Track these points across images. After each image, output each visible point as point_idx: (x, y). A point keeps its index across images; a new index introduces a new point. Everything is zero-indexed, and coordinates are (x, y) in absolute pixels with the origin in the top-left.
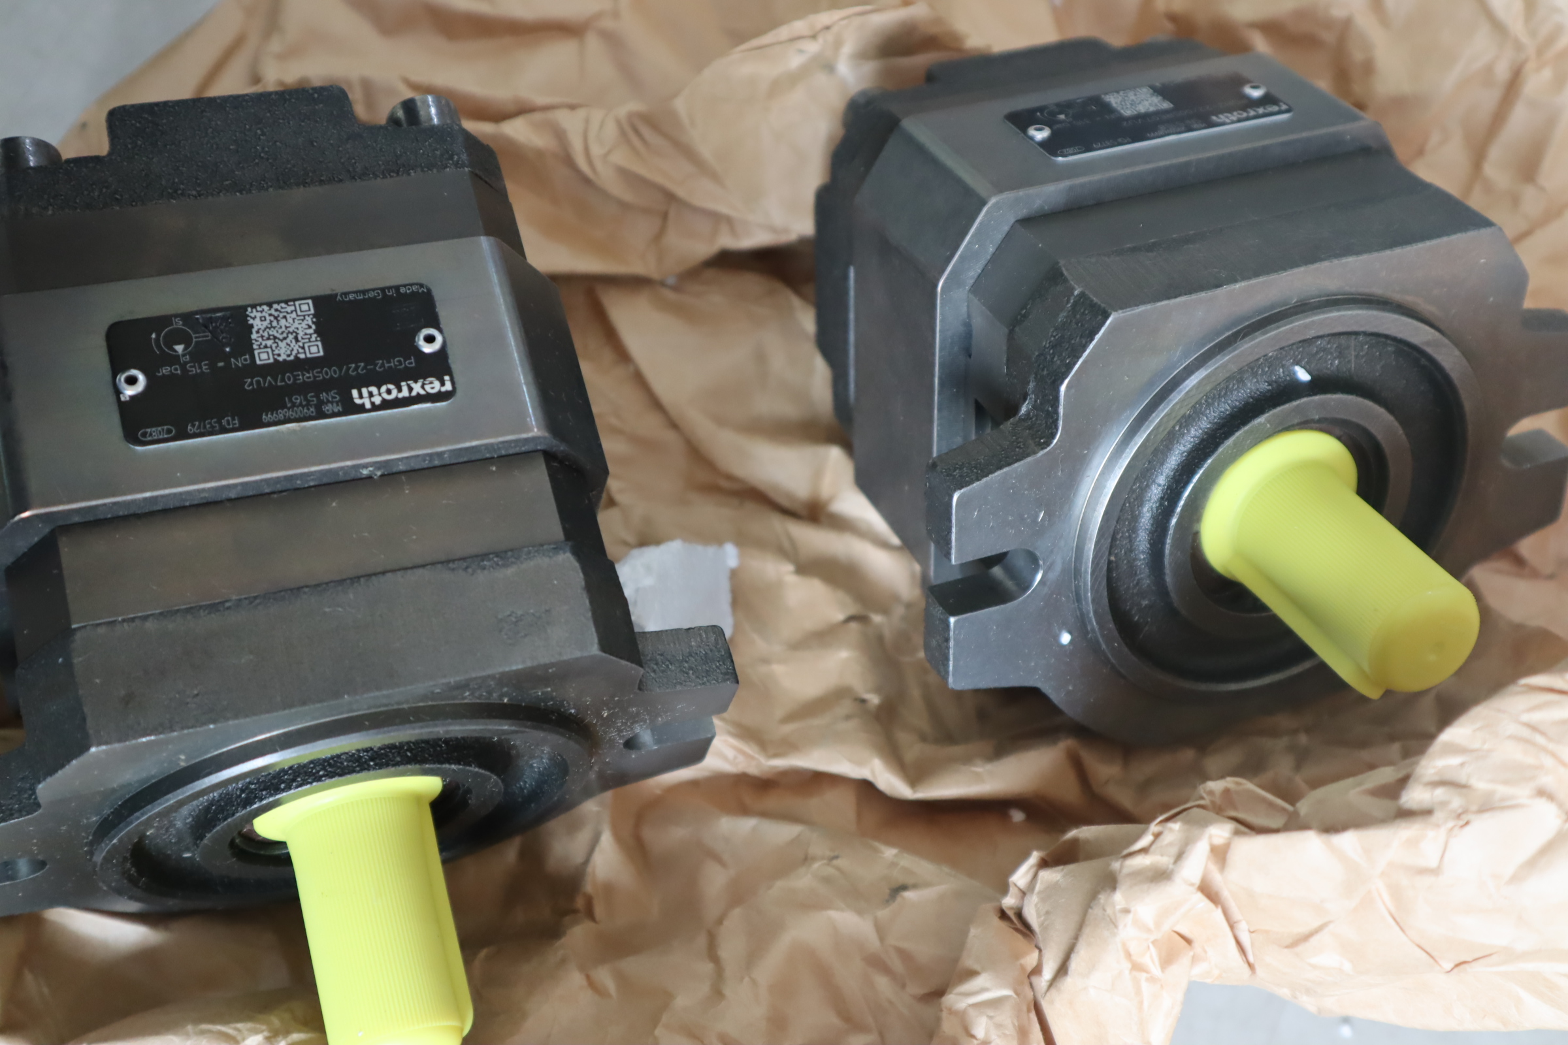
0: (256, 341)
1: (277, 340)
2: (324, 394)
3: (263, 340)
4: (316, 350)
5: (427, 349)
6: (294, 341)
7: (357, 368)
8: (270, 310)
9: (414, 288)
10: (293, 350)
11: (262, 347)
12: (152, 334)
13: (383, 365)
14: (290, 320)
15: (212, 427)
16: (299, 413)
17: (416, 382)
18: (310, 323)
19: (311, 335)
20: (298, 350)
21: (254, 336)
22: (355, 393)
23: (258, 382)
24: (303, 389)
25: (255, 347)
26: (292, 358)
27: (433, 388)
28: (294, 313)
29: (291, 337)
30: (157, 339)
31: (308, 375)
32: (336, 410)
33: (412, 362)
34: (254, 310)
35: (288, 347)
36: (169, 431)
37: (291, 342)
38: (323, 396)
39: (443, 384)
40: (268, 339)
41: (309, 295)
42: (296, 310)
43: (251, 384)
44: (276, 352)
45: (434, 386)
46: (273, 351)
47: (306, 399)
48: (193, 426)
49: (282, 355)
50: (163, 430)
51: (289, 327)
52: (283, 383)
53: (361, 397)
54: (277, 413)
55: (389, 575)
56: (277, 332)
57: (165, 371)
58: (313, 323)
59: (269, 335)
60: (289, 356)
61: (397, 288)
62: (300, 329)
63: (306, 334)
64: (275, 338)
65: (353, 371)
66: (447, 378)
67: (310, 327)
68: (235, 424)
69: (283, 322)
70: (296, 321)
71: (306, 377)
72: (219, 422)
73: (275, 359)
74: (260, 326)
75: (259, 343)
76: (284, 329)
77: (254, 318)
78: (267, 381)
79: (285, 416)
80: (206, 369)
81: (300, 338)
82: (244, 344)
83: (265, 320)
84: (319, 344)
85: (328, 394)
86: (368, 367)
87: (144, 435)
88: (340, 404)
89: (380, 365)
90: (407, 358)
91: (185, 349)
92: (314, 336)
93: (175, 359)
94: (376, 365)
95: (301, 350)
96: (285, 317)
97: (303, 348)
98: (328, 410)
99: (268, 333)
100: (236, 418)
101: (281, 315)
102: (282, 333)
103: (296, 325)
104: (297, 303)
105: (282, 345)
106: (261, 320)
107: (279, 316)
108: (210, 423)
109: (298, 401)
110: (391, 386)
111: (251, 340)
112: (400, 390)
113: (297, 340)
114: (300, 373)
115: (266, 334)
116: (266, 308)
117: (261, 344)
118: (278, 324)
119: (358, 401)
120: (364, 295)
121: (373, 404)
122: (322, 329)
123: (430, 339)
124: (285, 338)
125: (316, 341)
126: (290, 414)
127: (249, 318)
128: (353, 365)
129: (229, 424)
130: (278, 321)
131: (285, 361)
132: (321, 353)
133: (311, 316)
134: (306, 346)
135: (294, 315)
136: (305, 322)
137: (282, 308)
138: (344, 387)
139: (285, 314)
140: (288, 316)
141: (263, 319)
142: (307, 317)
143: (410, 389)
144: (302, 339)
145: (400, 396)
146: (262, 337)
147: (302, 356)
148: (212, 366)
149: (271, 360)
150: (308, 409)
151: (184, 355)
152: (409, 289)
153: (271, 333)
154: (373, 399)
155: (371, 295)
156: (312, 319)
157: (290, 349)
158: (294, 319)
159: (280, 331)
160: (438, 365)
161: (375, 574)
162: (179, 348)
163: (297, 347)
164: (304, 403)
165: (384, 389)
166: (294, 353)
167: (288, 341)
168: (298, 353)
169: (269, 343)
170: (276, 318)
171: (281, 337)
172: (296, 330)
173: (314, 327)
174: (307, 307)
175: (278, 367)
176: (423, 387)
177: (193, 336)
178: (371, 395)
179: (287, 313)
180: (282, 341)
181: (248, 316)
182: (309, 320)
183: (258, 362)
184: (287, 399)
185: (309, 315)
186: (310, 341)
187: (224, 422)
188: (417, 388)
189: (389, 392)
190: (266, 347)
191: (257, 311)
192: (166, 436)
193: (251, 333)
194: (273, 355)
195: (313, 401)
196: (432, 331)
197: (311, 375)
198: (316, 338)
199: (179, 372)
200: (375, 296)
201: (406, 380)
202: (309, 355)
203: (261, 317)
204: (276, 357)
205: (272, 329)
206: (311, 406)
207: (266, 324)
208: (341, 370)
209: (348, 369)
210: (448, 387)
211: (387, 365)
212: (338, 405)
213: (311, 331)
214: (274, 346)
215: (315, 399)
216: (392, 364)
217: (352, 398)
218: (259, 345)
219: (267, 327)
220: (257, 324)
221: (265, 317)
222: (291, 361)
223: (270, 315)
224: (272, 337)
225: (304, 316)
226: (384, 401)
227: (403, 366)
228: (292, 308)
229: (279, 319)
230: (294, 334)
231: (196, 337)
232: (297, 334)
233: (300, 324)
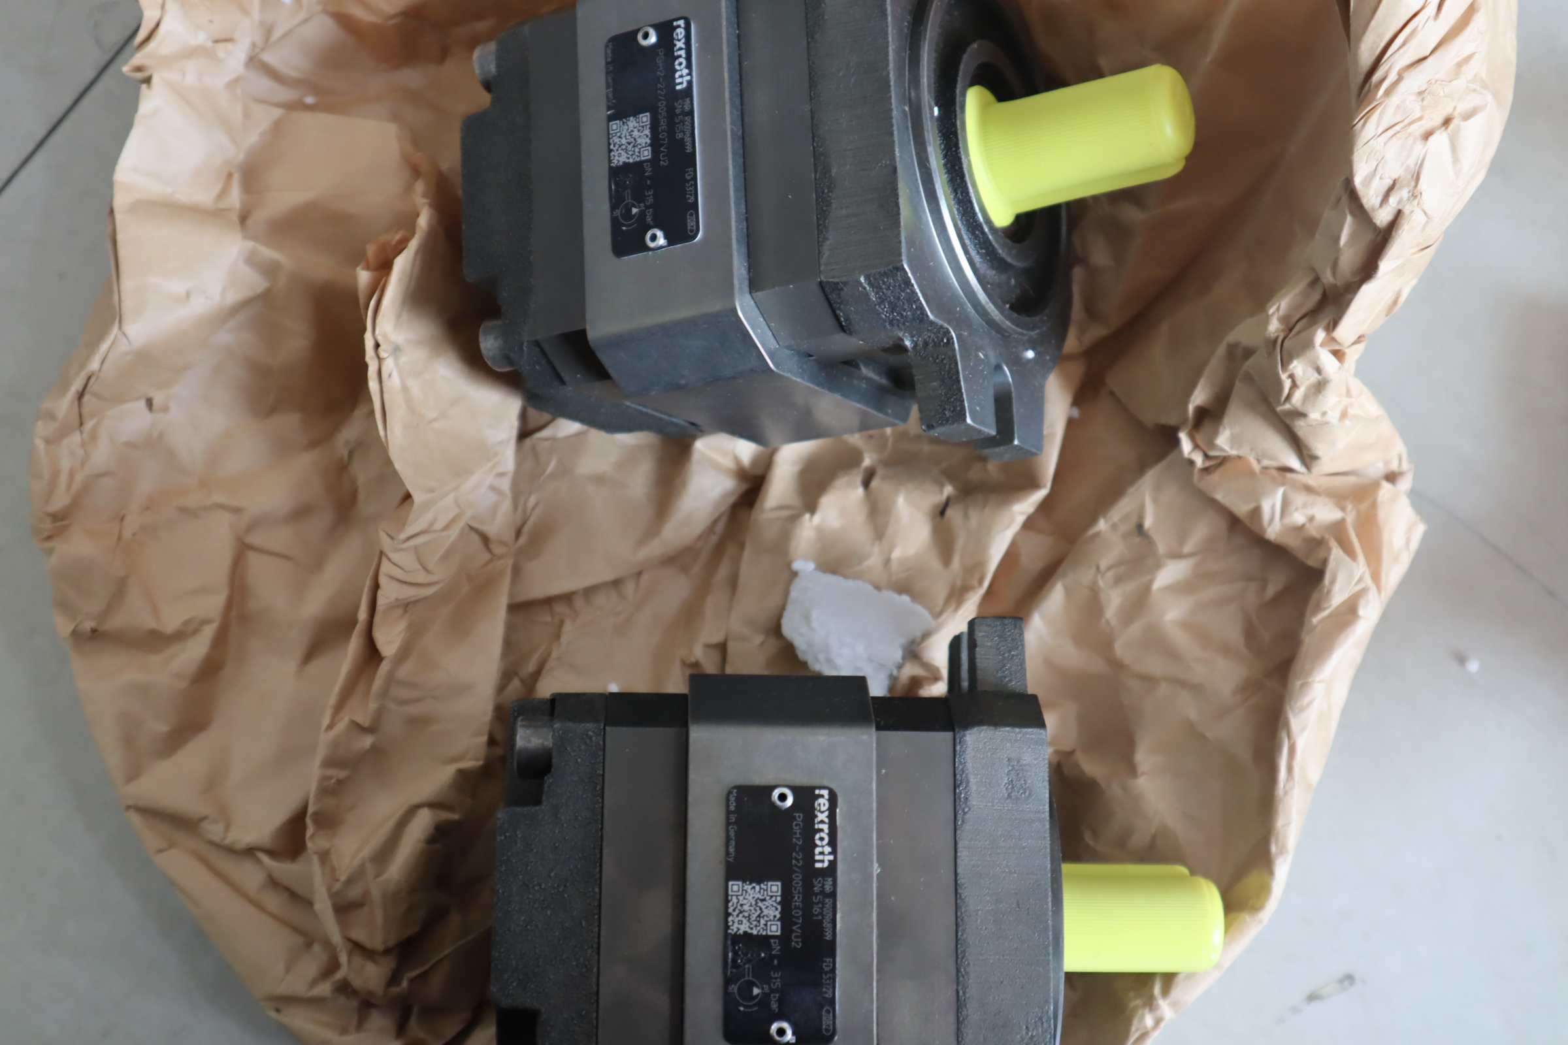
0: (759, 931)
1: (762, 915)
2: (815, 889)
3: (759, 926)
4: (775, 887)
5: (789, 802)
6: (764, 903)
7: (797, 859)
8: (733, 916)
9: (732, 799)
10: (772, 905)
11: (765, 928)
12: (740, 1010)
13: (797, 839)
14: (745, 902)
15: (829, 978)
16: (827, 911)
17: (816, 816)
18: (750, 887)
19: (761, 888)
20: (773, 901)
21: (755, 932)
22: (818, 865)
23: (796, 937)
24: (807, 906)
25: (764, 933)
26: (779, 907)
27: (824, 805)
28: (739, 897)
29: (760, 904)
30: (746, 1007)
31: (796, 898)
32: (831, 883)
33: (799, 816)
34: (731, 928)
35: (769, 908)
36: (828, 1012)
37: (764, 905)
38: (816, 889)
39: (822, 796)
40: (759, 922)
41: (722, 883)
42: (737, 896)
43: (797, 943)
44: (772, 918)
45: (823, 803)
46: (770, 920)
47: (817, 904)
48: (826, 993)
49: (775, 914)
50: (825, 1016)
51: (751, 903)
52: (801, 918)
53: (823, 861)
54: (826, 928)
55: (959, 871)
56: (754, 914)
57: (774, 1006)
58: (750, 884)
59: (756, 920)
60: (777, 909)
61: (728, 812)
62: (754, 895)
63: (760, 892)
64: (759, 916)
65: (799, 862)
66: (817, 792)
67: (754, 888)
68: (830, 961)
69: (746, 908)
70: (746, 897)
71: (797, 900)
72: (826, 973)
73: (778, 920)
74: (747, 926)
75: (762, 930)
76: (752, 908)
77: (739, 929)
78: (796, 930)
79: (829, 923)
80: (778, 974)
81: (763, 898)
82: (763, 941)
83: (742, 921)
84: (770, 883)
85: (816, 886)
86: (797, 850)
87: (827, 1030)
88: (826, 879)
89: (797, 840)
90: (794, 818)
91: (758, 987)
92: (762, 886)
93: (766, 996)
94: (796, 844)
95: (774, 899)
96: (742, 905)
97: (772, 897)
98: (830, 889)
99: (754, 921)
100: (825, 959)
101: (739, 907)
102: (756, 910)
103: (750, 898)
104: (730, 893)
105: (766, 912)
106: (742, 924)
107: (740, 910)
108: (826, 980)
109: (818, 910)
110: (817, 836)
111: (757, 936)
112: (822, 830)
113: (762, 900)
114: (793, 904)
115: (755, 923)
116: (730, 919)
117: (763, 928)
118: (747, 912)
119: (826, 864)
120: (731, 839)
121: (830, 854)
122: (758, 878)
123: (783, 797)
124: (761, 909)
125: (767, 885)
126: (828, 918)
127: (738, 933)
128: (794, 861)
129: (829, 966)
130: (744, 911)
131: (780, 913)
132: (779, 884)
133: (744, 884)
134: (770, 894)
135: (741, 898)
136: (749, 890)
137: (733, 905)
138: (811, 872)
139: (739, 905)
140: (741, 902)
141: (740, 922)
142: (745, 888)
143: (822, 822)
144: (763, 895)
145: (827, 831)
146: (756, 926)
147: (779, 899)
148: (776, 969)
149: (779, 923)
150: (826, 903)
151: (763, 989)
152: (732, 803)
153: (754, 919)
154: (826, 852)
155: (732, 833)
156: (746, 885)
157: (771, 907)
158: (745, 899)
159: (753, 911)
160: (805, 796)
161: (956, 881)
162: (756, 991)
163: (770, 902)
164: (820, 906)
165: (818, 842)
166: (775, 904)
167: (763, 907)
168: (775, 901)
169: (763, 922)
170: (741, 912)
171: (759, 912)
172: (755, 899)
173: (754, 885)
174: (735, 886)
175: (786, 918)
176: (822, 812)
177: (746, 978)
178: (822, 853)
179: (738, 902)
180: (762, 912)
181: (736, 933)
182: (748, 887)
183: (779, 933)
184: (814, 918)
185: (743, 887)
186: (767, 890)
187: (826, 969)
188: (823, 817)
189: (822, 839)
190: (766, 925)
191: (733, 925)
192: (831, 1014)
193: (751, 934)
194: (774, 920)
195: (820, 899)
196: (776, 794)
197: (797, 895)
198: (764, 885)
199: (777, 995)
200: (735, 831)
201: (814, 824)
202: (779, 893)
203: (739, 924)
204: (776, 919)
205: (751, 917)
206: (824, 901)
207: (745, 921)
208: (796, 872)
209: (796, 866)
210: (825, 793)
211: (798, 836)
212: (827, 880)
213: (757, 888)
214: (766, 918)
215: (818, 897)
216: (798, 831)
217: (822, 869)
218: (764, 930)
219: (749, 921)
220: (744, 928)
221: (739, 921)
222: (782, 908)
223: (738, 916)
224: (758, 919)
225: (743, 890)
226: (829, 844)
227: (800, 823)
228: (734, 898)
229: (742, 910)
230: (758, 901)
231: (749, 976)
232: (758, 899)
233: (749, 895)
